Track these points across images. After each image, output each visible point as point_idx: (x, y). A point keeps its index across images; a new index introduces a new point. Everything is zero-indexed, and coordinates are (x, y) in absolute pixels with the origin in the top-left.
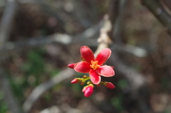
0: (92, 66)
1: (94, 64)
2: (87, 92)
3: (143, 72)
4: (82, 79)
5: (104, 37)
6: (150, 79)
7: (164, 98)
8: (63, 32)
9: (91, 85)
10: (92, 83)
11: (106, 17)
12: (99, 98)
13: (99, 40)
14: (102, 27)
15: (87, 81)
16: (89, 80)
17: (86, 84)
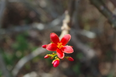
0: (58, 46)
1: (59, 45)
2: (55, 64)
3: (95, 48)
4: (52, 55)
5: (65, 26)
6: (99, 53)
7: (108, 65)
8: (39, 21)
9: (58, 59)
10: (58, 58)
11: (67, 12)
12: (65, 66)
13: (62, 28)
14: (64, 19)
15: (55, 57)
16: (57, 56)
17: (54, 59)
